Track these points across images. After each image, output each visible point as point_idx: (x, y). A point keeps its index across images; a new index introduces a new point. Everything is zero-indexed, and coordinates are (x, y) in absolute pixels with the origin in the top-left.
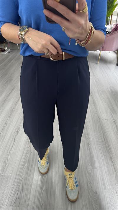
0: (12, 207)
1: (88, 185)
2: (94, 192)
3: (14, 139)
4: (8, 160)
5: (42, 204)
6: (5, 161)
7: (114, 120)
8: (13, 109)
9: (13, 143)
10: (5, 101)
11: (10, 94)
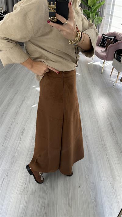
0: (21, 195)
1: (86, 177)
2: (91, 183)
3: (20, 139)
4: (15, 157)
5: (47, 193)
6: (13, 158)
7: (110, 122)
8: (17, 111)
9: (19, 142)
10: (9, 104)
11: (13, 97)
